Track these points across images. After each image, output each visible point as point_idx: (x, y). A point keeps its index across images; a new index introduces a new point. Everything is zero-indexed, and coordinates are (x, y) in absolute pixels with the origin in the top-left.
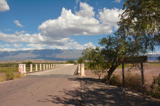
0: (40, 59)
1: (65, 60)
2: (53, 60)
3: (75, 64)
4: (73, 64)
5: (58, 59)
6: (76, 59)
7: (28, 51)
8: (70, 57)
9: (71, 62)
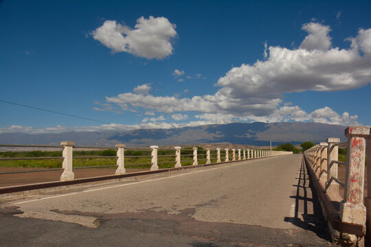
0: (224, 143)
1: (274, 144)
2: (249, 144)
3: (296, 152)
4: (292, 153)
5: (259, 141)
6: (299, 143)
7: (200, 127)
8: (285, 138)
9: (286, 147)
